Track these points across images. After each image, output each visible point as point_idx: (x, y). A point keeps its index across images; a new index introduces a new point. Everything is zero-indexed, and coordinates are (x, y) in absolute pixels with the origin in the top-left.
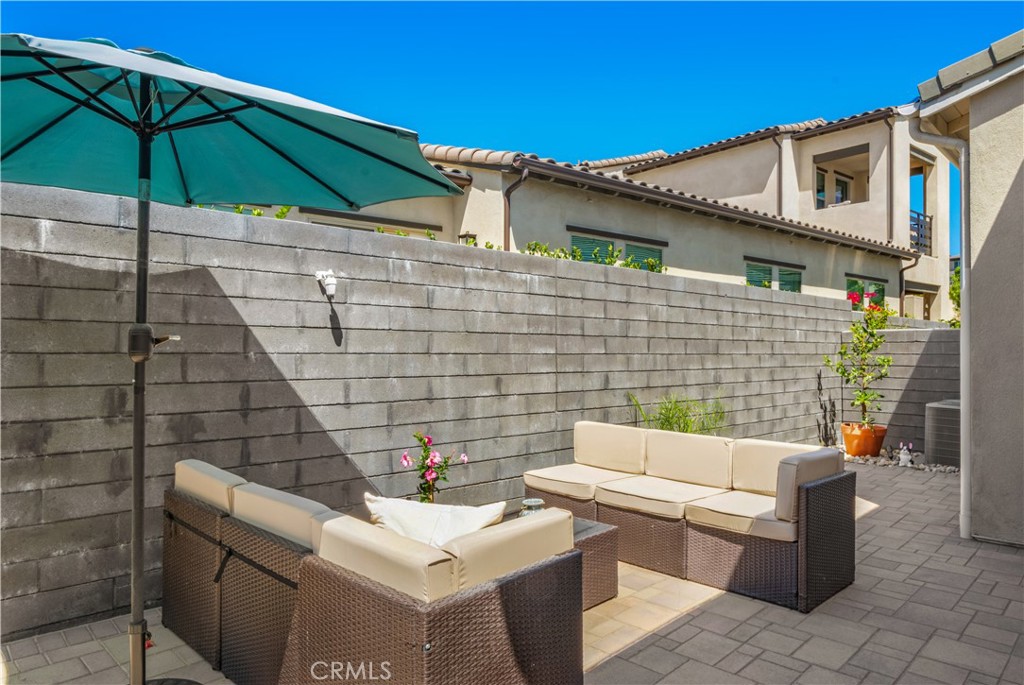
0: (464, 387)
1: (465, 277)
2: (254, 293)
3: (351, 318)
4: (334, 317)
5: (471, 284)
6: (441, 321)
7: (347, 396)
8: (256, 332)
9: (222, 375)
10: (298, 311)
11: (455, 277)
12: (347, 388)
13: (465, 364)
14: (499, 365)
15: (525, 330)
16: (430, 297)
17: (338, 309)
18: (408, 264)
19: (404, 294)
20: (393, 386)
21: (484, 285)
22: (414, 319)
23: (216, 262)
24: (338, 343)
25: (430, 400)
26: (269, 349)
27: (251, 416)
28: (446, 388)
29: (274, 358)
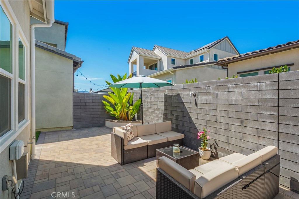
0: (228, 121)
1: (228, 88)
2: (184, 97)
3: (199, 101)
4: (195, 101)
5: (230, 90)
6: (220, 101)
7: (198, 117)
8: (184, 103)
9: (180, 110)
10: (190, 100)
11: (225, 89)
12: (198, 115)
13: (228, 114)
14: (242, 116)
15: (256, 104)
16: (217, 95)
17: (196, 99)
18: (211, 87)
19: (210, 95)
20: (207, 117)
21: (236, 90)
22: (212, 101)
23: (180, 93)
24: (196, 106)
25: (217, 122)
26: (186, 107)
27: (184, 117)
28: (222, 120)
29: (187, 108)
